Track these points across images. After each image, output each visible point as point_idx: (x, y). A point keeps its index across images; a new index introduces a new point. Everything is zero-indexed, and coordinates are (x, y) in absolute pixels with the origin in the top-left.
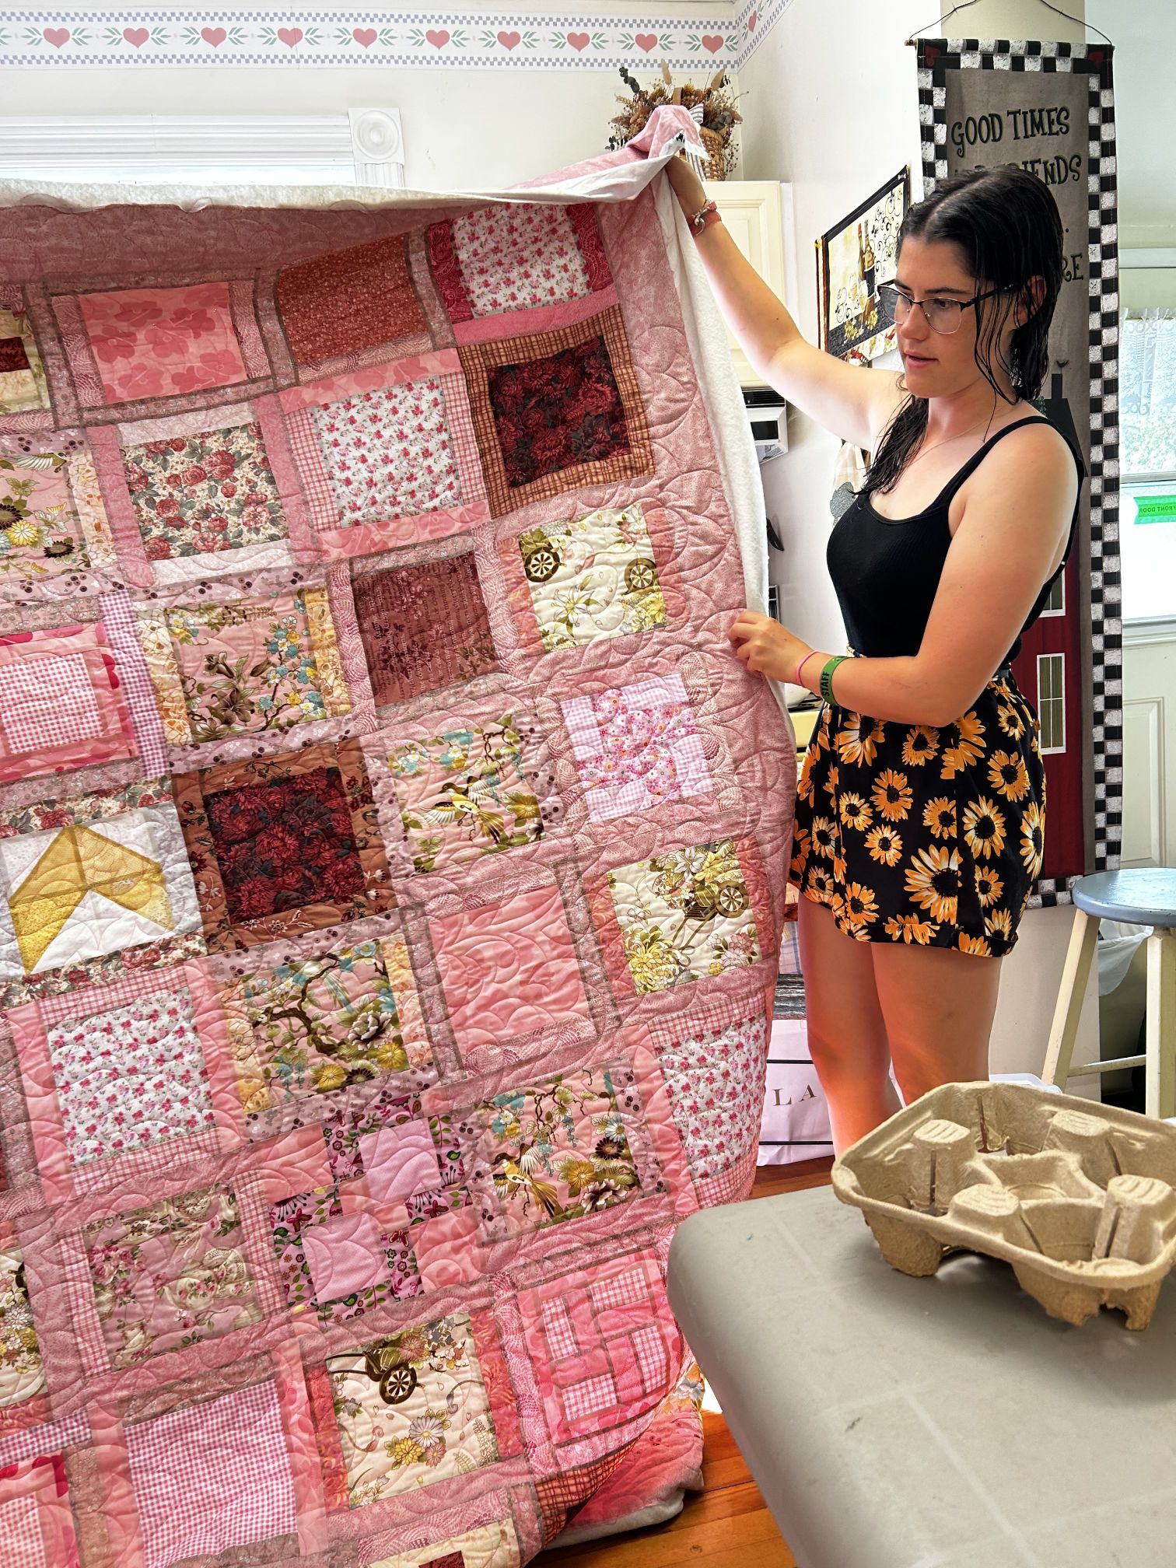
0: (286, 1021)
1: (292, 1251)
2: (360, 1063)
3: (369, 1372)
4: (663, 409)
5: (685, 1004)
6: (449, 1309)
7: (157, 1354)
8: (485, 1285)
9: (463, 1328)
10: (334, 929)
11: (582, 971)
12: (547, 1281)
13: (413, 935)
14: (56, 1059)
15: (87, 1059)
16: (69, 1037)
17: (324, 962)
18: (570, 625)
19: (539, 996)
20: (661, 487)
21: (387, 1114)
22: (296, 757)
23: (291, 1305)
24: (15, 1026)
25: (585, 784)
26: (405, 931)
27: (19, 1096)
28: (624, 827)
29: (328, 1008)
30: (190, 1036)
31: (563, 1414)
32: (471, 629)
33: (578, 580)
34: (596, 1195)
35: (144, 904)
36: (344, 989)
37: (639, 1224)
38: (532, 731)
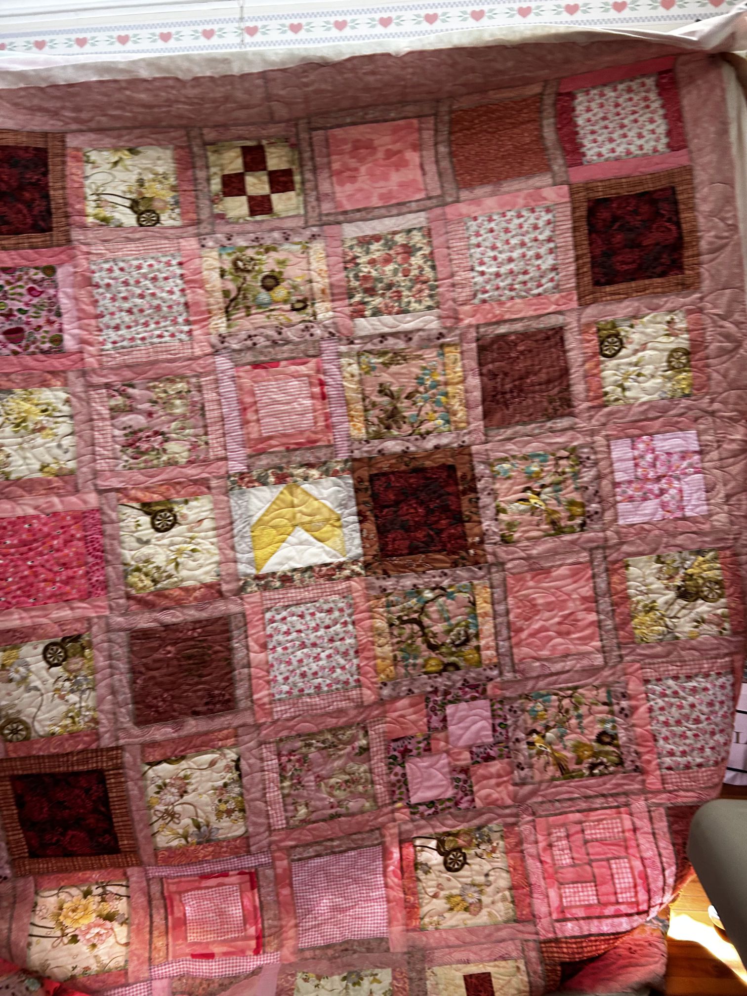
0: (410, 626)
1: (398, 769)
2: (453, 659)
3: (438, 849)
4: (711, 243)
5: (668, 654)
6: (490, 821)
7: (314, 822)
8: (514, 810)
9: (498, 834)
10: (446, 571)
11: (599, 621)
12: (556, 815)
13: (495, 583)
14: (269, 630)
15: (287, 633)
16: (278, 617)
17: (437, 591)
18: (624, 389)
19: (568, 633)
20: (701, 299)
21: (465, 693)
22: (429, 454)
23: (395, 802)
24: (247, 606)
25: (619, 498)
26: (490, 579)
27: (245, 651)
28: (641, 531)
29: (436, 622)
30: (350, 627)
31: (561, 901)
32: (556, 383)
33: (634, 359)
34: (593, 766)
35: (328, 539)
36: (448, 611)
37: (620, 790)
38: (588, 458)
